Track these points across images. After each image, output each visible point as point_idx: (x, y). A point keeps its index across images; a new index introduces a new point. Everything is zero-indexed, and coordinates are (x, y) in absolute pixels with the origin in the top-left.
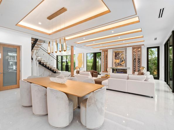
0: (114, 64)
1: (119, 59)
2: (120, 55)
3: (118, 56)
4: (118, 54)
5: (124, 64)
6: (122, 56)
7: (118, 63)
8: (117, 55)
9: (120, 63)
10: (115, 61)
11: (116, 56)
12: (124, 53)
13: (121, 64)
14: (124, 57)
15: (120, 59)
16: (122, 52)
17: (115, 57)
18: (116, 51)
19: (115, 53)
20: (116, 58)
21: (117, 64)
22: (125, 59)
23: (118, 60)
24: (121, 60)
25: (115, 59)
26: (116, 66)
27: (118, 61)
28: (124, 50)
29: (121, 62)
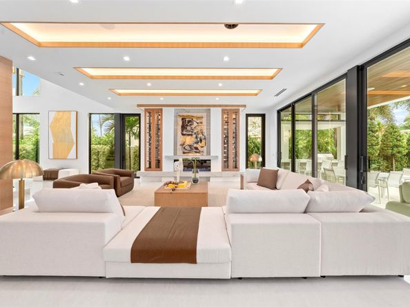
0: (179, 147)
1: (191, 135)
2: (195, 124)
3: (189, 128)
4: (189, 121)
5: (205, 149)
6: (199, 128)
7: (190, 146)
8: (187, 125)
9: (195, 145)
10: (181, 139)
11: (183, 127)
12: (204, 120)
13: (196, 148)
14: (205, 131)
15: (194, 136)
16: (198, 118)
17: (182, 131)
18: (185, 114)
19: (183, 119)
20: (184, 133)
21: (188, 148)
22: (205, 134)
23: (190, 137)
24: (196, 138)
25: (183, 134)
26: (184, 153)
27: (189, 140)
28: (204, 115)
29: (197, 143)
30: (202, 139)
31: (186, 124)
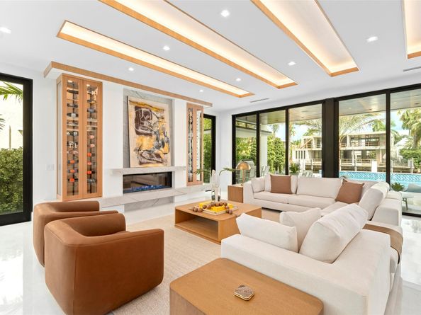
0: (133, 154)
1: (150, 135)
2: (155, 119)
3: (146, 124)
4: (146, 114)
5: (168, 157)
6: (160, 125)
7: (149, 152)
8: (143, 119)
9: (156, 151)
10: (135, 140)
11: (138, 121)
13: (158, 156)
14: (168, 130)
15: (154, 137)
16: (158, 110)
17: (137, 127)
18: (140, 101)
19: (136, 108)
20: (140, 130)
21: (146, 155)
22: (168, 135)
23: (148, 138)
24: (157, 139)
25: (138, 133)
26: (141, 163)
27: (148, 143)
28: (166, 106)
29: (158, 147)
30: (164, 142)
31: (141, 117)
